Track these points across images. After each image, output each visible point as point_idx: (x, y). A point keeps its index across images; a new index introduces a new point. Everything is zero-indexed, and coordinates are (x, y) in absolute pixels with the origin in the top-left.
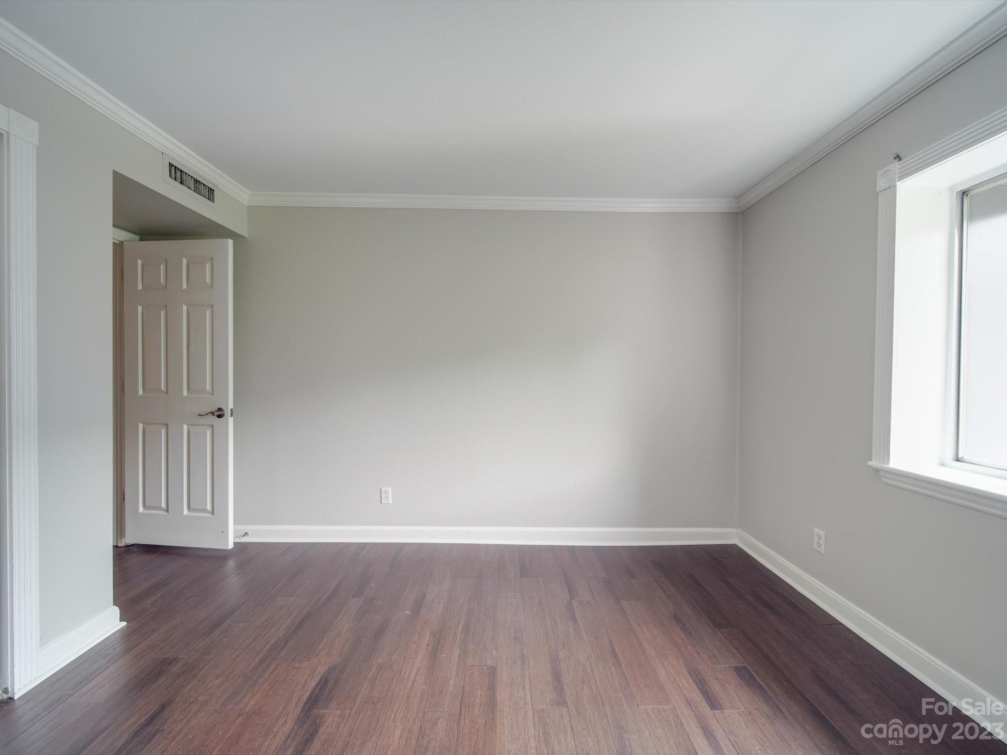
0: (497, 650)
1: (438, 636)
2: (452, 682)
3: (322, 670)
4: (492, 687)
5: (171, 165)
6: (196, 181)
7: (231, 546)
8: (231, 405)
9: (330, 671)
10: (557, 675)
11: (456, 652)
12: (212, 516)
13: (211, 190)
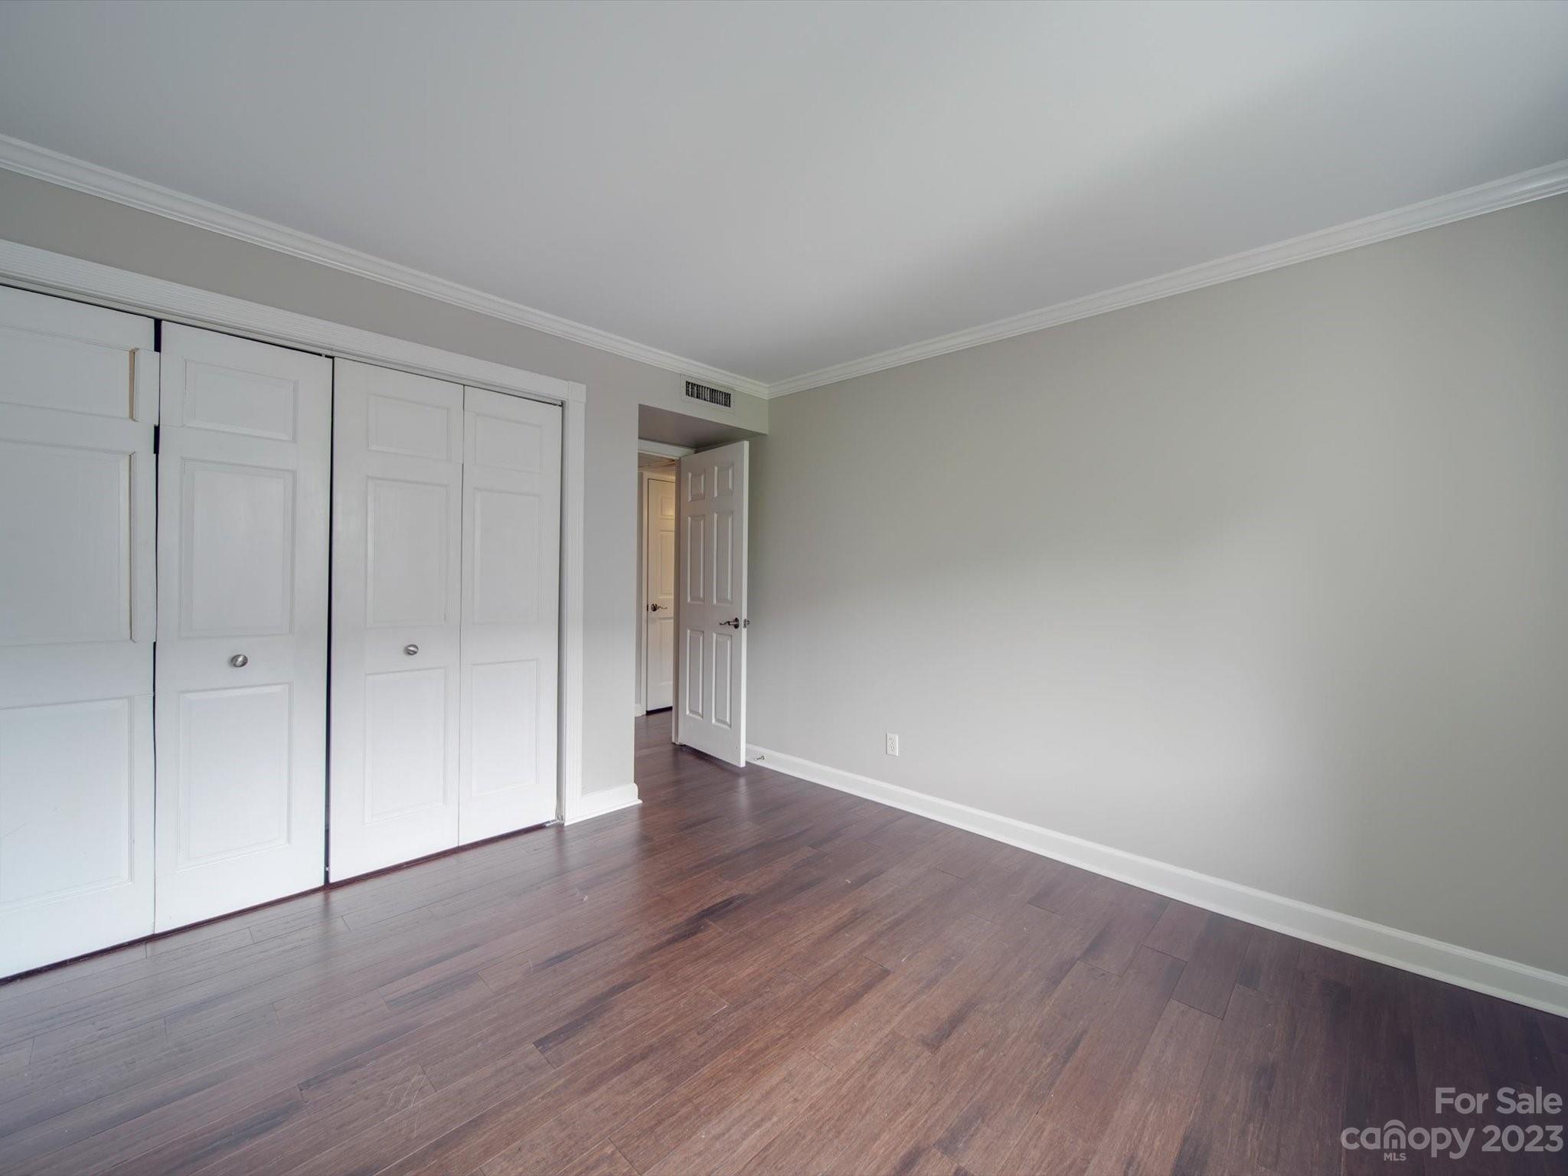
0: (909, 959)
1: (858, 916)
2: (832, 961)
3: (735, 892)
4: (868, 987)
5: (688, 383)
6: (713, 391)
7: (743, 764)
8: (744, 616)
9: (741, 896)
10: (956, 1020)
11: (863, 938)
12: (729, 728)
13: (728, 396)
